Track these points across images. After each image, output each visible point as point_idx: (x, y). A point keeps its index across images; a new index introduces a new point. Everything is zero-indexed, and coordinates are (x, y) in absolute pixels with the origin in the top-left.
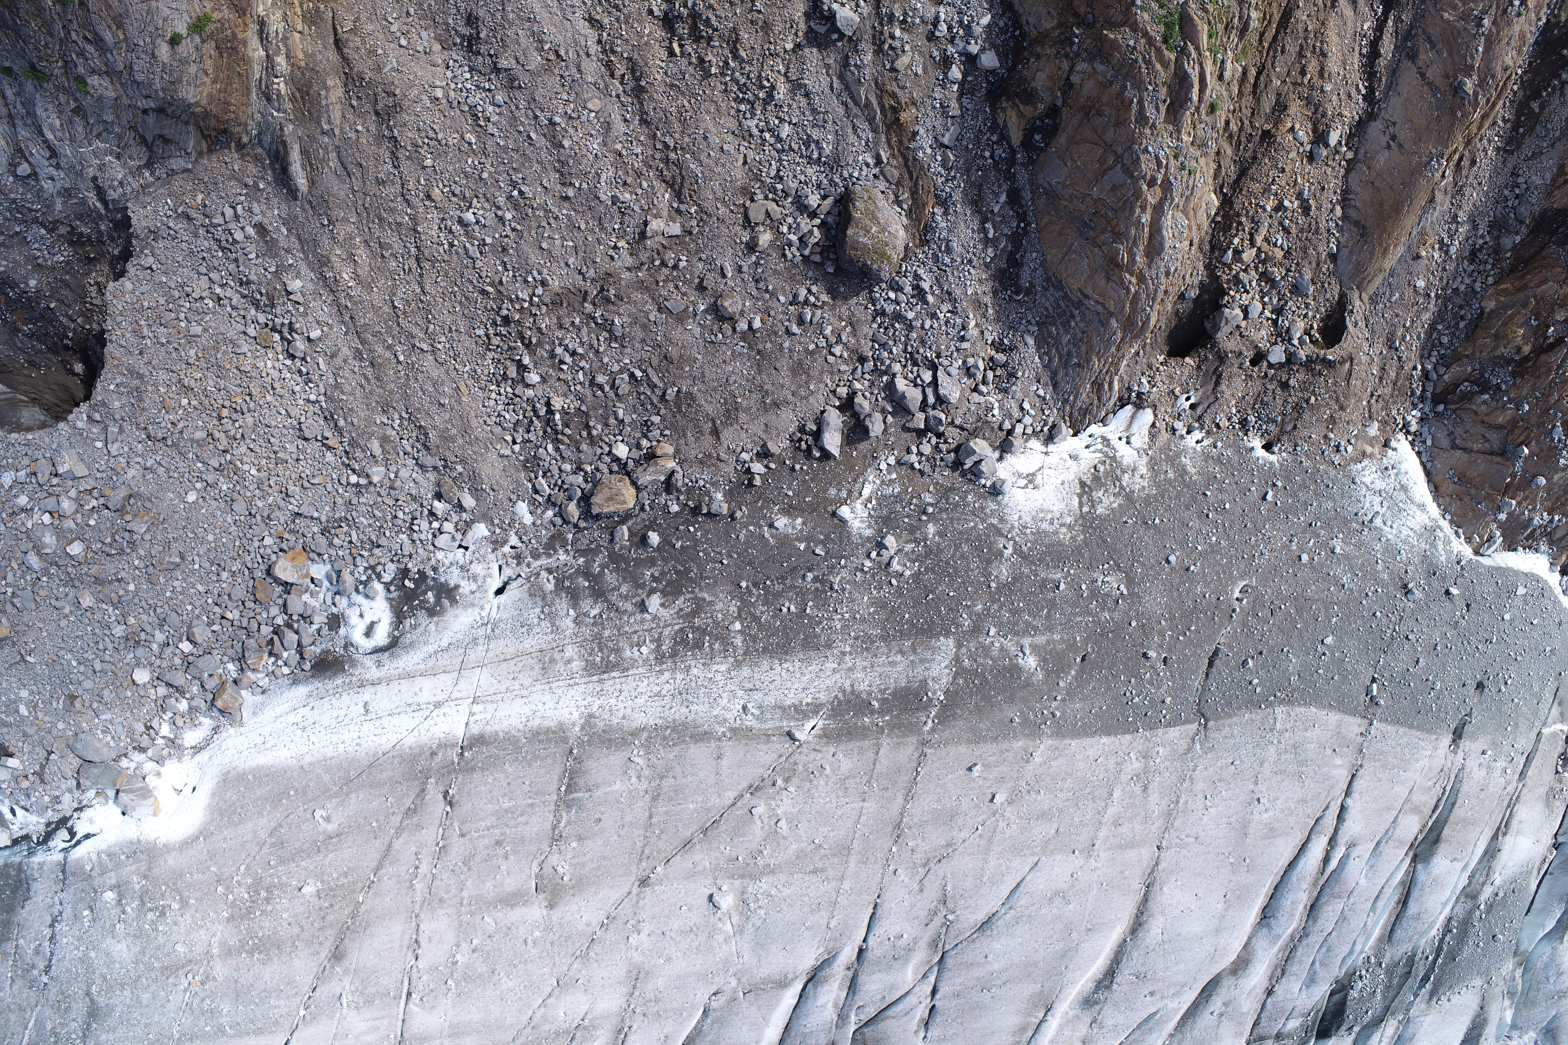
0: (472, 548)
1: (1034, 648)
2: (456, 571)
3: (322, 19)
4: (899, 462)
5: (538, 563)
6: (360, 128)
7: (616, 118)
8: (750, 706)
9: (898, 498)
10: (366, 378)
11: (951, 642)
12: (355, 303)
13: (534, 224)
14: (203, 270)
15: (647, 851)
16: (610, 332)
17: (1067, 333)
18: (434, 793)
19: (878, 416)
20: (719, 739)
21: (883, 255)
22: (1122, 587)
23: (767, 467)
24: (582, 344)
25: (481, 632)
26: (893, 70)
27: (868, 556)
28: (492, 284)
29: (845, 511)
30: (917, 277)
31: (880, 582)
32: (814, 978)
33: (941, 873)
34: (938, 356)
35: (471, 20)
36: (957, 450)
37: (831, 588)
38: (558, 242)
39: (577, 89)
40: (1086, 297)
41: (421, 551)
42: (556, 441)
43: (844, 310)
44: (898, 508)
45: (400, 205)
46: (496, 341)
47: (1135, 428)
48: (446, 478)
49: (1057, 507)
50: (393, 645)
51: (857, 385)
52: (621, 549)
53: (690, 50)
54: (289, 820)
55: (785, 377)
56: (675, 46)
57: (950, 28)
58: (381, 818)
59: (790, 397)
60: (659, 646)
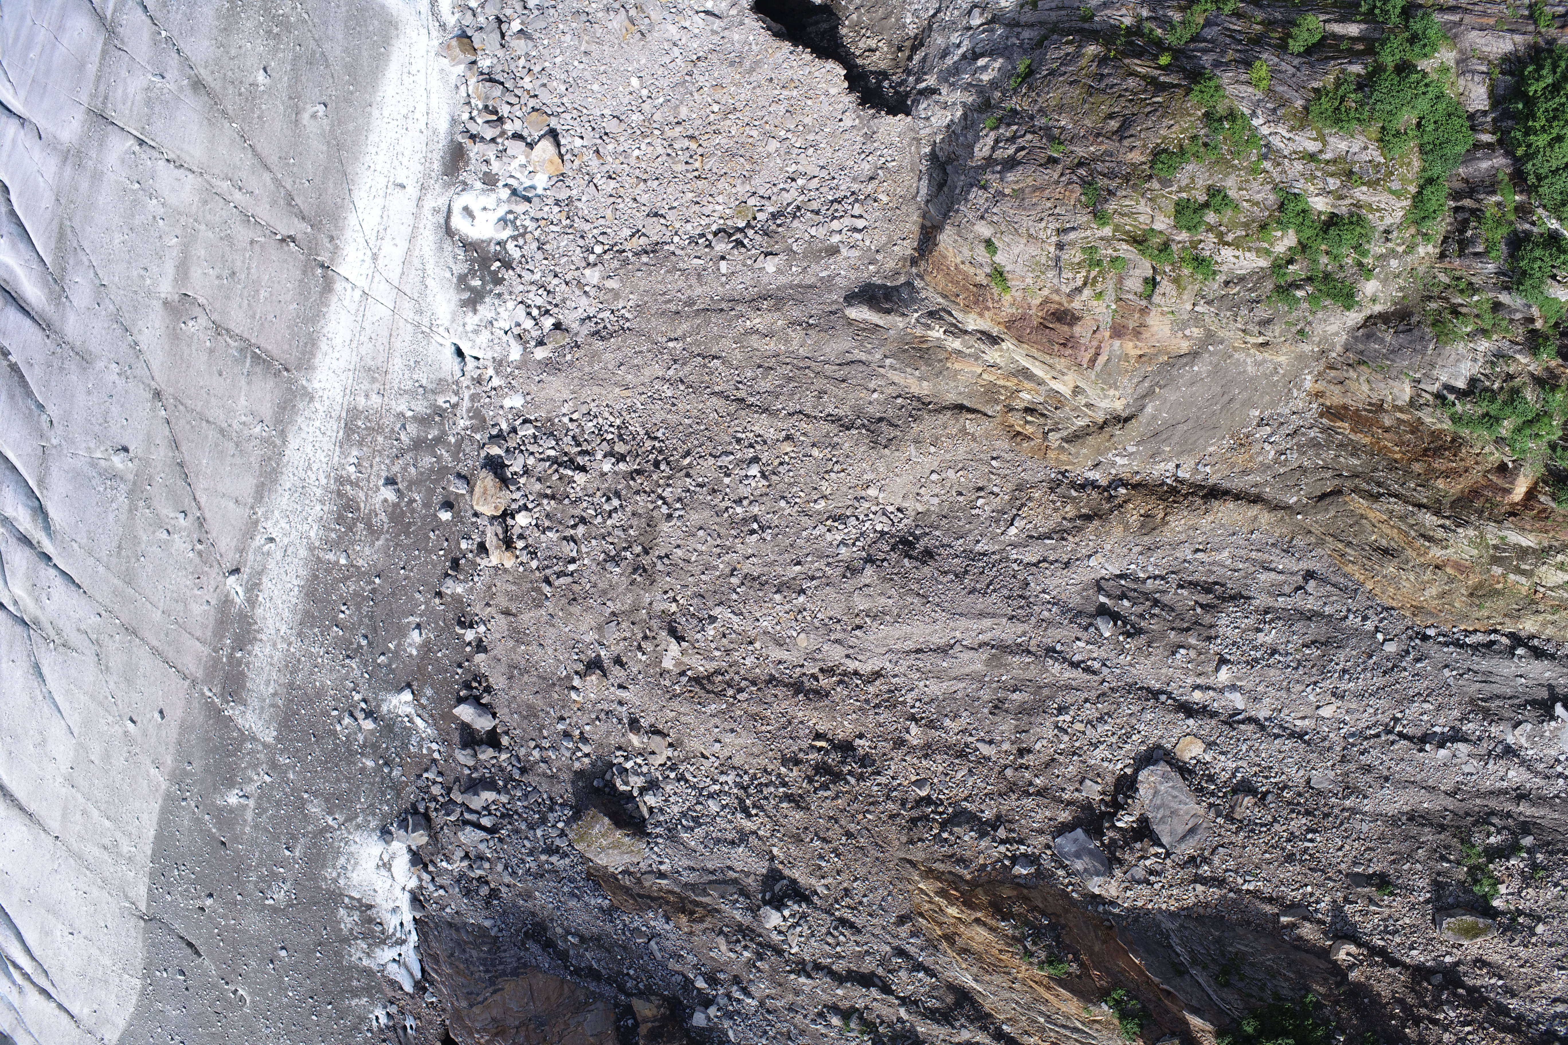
0: (505, 338)
1: (244, 807)
2: (490, 315)
3: (987, 402)
4: (434, 761)
5: (466, 398)
6: (875, 395)
7: (782, 654)
8: (272, 545)
9: (405, 745)
10: (669, 301)
11: (270, 740)
12: (731, 320)
13: (723, 531)
14: (824, 174)
15: (181, 407)
16: (613, 559)
17: (479, 959)
18: (299, 228)
19: (471, 763)
20: (252, 508)
21: (581, 838)
22: (271, 902)
23: (469, 644)
24: (614, 527)
25: (426, 321)
26: (721, 932)
27: (365, 700)
28: (690, 465)
29: (407, 696)
30: (565, 855)
31: (339, 700)
32: (40, 512)
33: (87, 652)
34: (501, 840)
35: (928, 555)
36: (427, 817)
37: (348, 657)
38: (699, 547)
39: (822, 631)
40: (495, 992)
41: (521, 288)
42: (554, 461)
43: (565, 776)
44: (397, 743)
45: (792, 407)
46: (648, 444)
47: (403, 971)
48: (568, 340)
49: (356, 877)
50: (449, 231)
51: (504, 756)
52: (449, 481)
53: (811, 756)
54: (328, 77)
55: (527, 697)
56: (823, 744)
57: (739, 1001)
58: (295, 170)
59: (512, 693)
60: (351, 483)
